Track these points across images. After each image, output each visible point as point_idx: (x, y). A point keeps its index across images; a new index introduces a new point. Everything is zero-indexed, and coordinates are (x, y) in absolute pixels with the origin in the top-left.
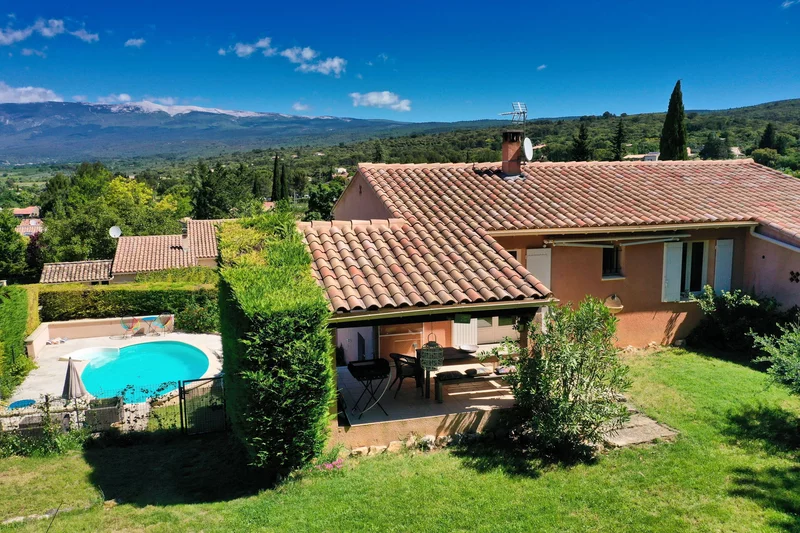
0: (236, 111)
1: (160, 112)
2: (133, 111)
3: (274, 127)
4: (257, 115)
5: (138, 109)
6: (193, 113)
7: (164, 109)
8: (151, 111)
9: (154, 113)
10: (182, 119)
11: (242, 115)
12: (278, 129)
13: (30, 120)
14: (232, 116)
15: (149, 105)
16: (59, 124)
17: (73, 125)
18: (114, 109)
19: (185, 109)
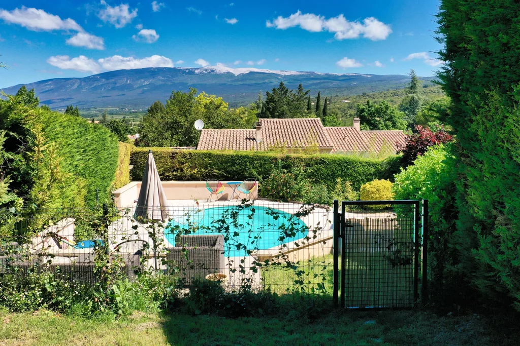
0: (282, 71)
1: (228, 73)
2: (209, 72)
3: (311, 82)
4: (298, 74)
5: (213, 71)
6: (251, 73)
7: (231, 70)
8: (222, 72)
9: (223, 74)
10: (243, 77)
11: (287, 74)
12: (314, 84)
13: (142, 80)
14: (279, 75)
15: (221, 68)
16: (161, 83)
17: (169, 83)
18: (197, 72)
19: (245, 70)
